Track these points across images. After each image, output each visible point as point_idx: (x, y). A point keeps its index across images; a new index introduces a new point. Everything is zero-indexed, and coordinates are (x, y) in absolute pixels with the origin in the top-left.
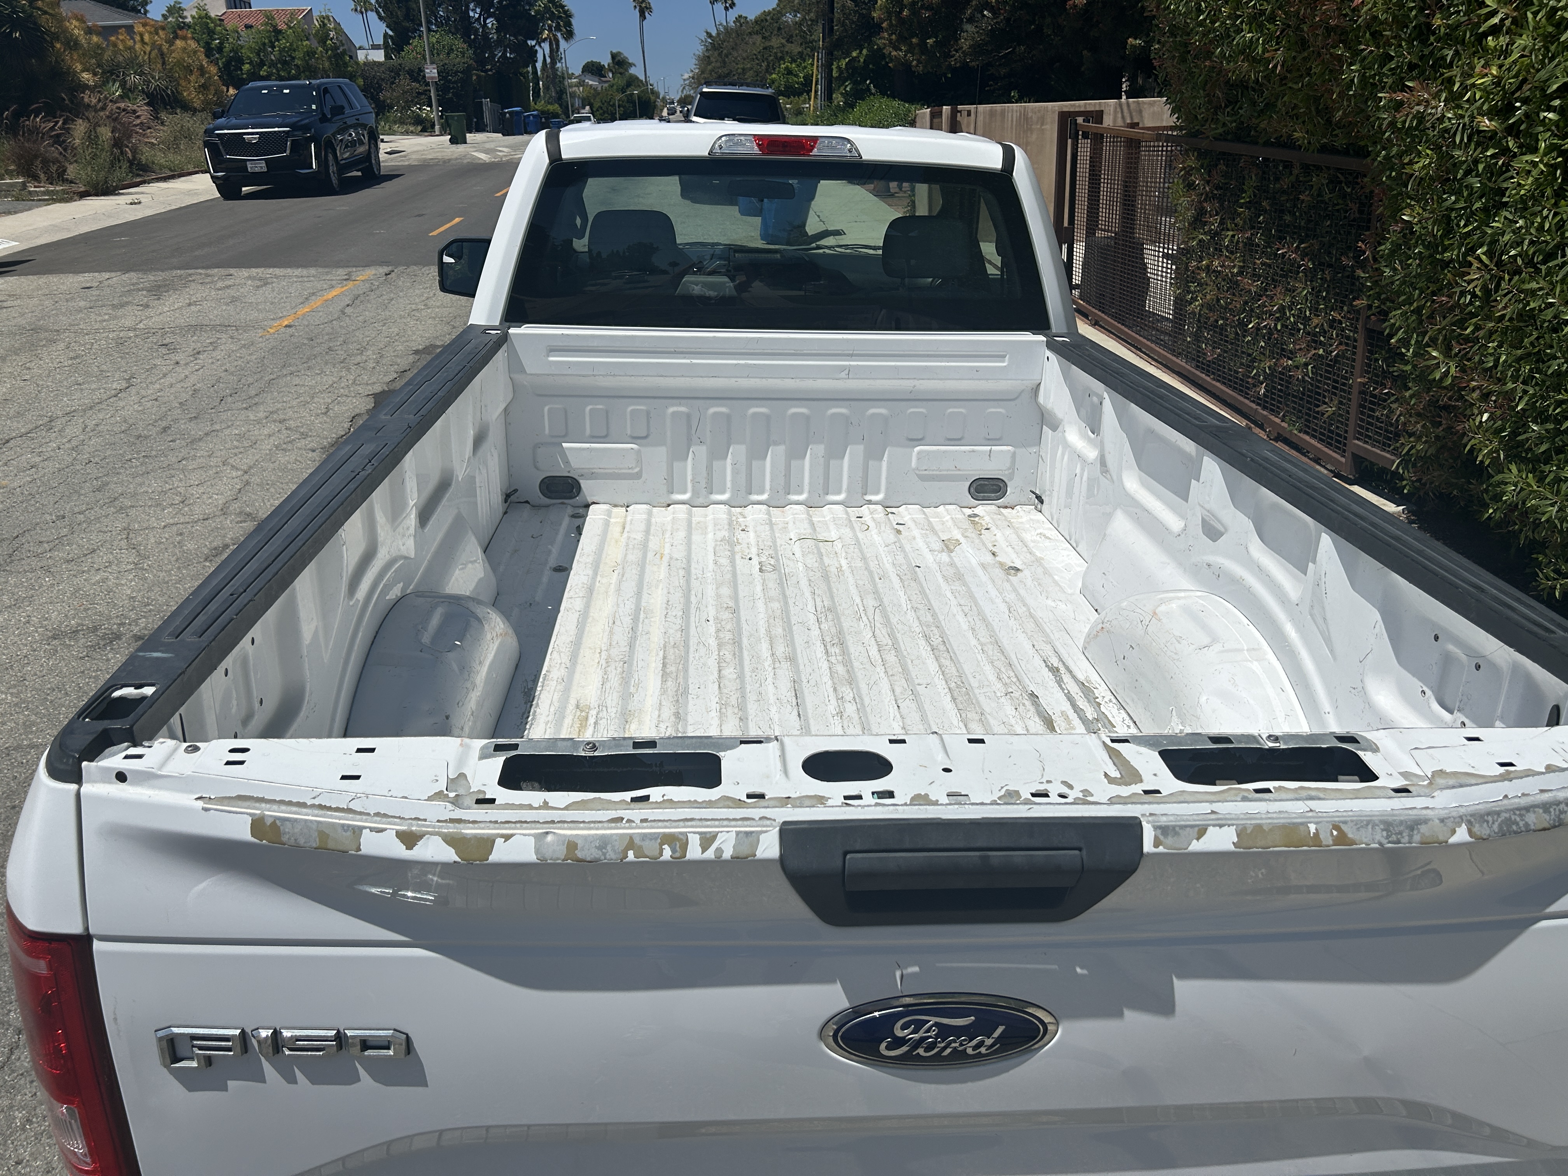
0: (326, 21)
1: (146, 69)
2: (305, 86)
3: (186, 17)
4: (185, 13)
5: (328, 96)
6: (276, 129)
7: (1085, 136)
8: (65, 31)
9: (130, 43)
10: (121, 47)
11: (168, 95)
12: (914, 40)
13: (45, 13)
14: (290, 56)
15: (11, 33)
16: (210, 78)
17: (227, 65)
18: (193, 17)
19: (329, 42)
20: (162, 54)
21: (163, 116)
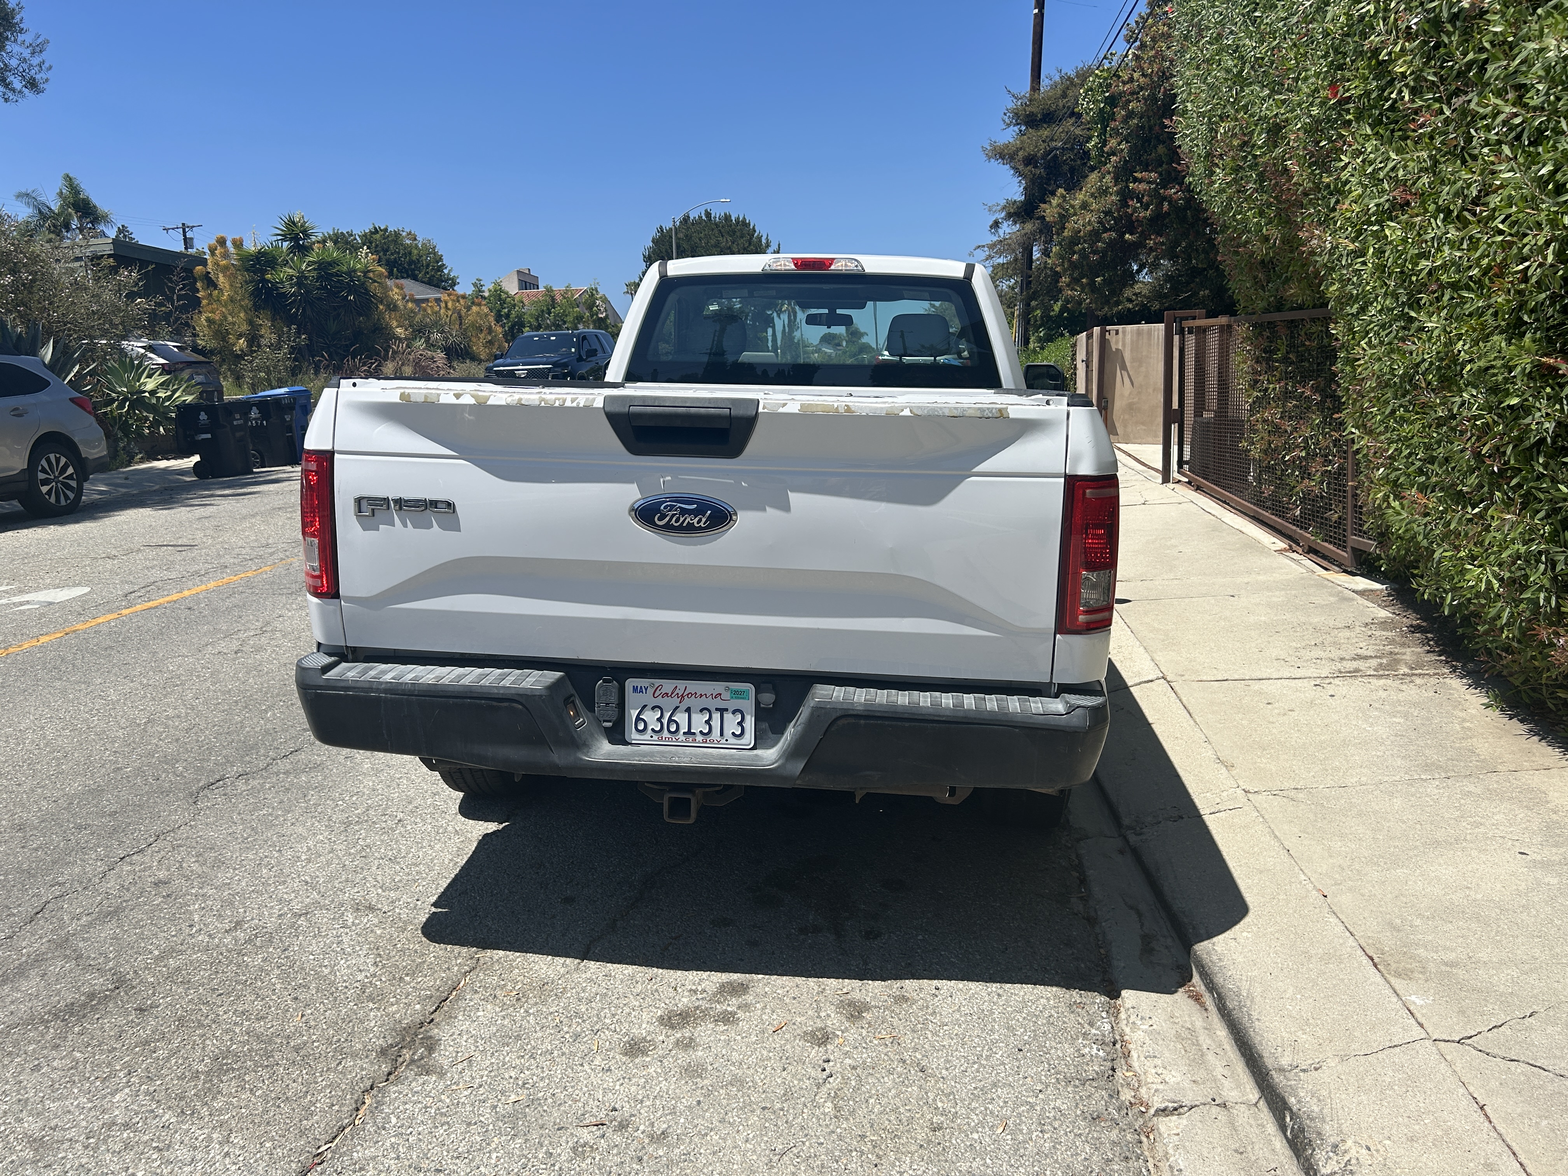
0: (594, 292)
1: (447, 329)
2: (568, 334)
3: (483, 292)
4: (484, 288)
5: (585, 341)
6: (541, 366)
7: (1190, 332)
8: (387, 296)
9: (437, 309)
10: (429, 312)
11: (461, 349)
12: (1084, 280)
13: (375, 281)
14: (562, 320)
15: (347, 296)
16: (495, 336)
17: (512, 328)
18: (490, 291)
19: (595, 308)
20: (460, 317)
21: (455, 364)
